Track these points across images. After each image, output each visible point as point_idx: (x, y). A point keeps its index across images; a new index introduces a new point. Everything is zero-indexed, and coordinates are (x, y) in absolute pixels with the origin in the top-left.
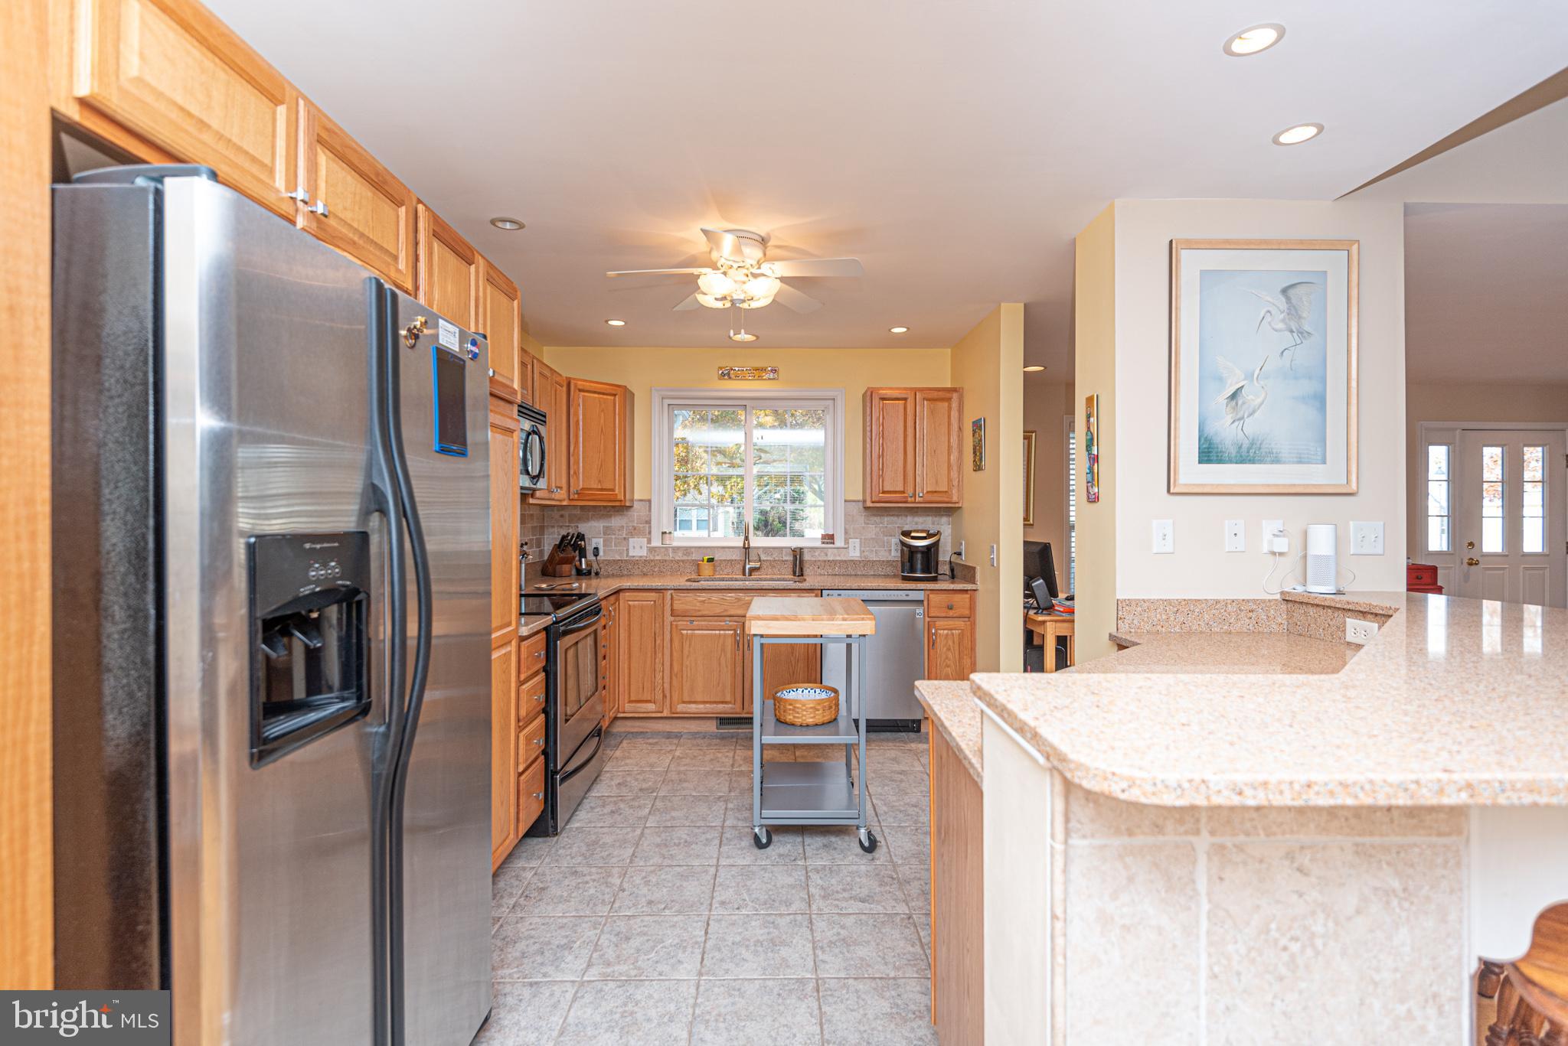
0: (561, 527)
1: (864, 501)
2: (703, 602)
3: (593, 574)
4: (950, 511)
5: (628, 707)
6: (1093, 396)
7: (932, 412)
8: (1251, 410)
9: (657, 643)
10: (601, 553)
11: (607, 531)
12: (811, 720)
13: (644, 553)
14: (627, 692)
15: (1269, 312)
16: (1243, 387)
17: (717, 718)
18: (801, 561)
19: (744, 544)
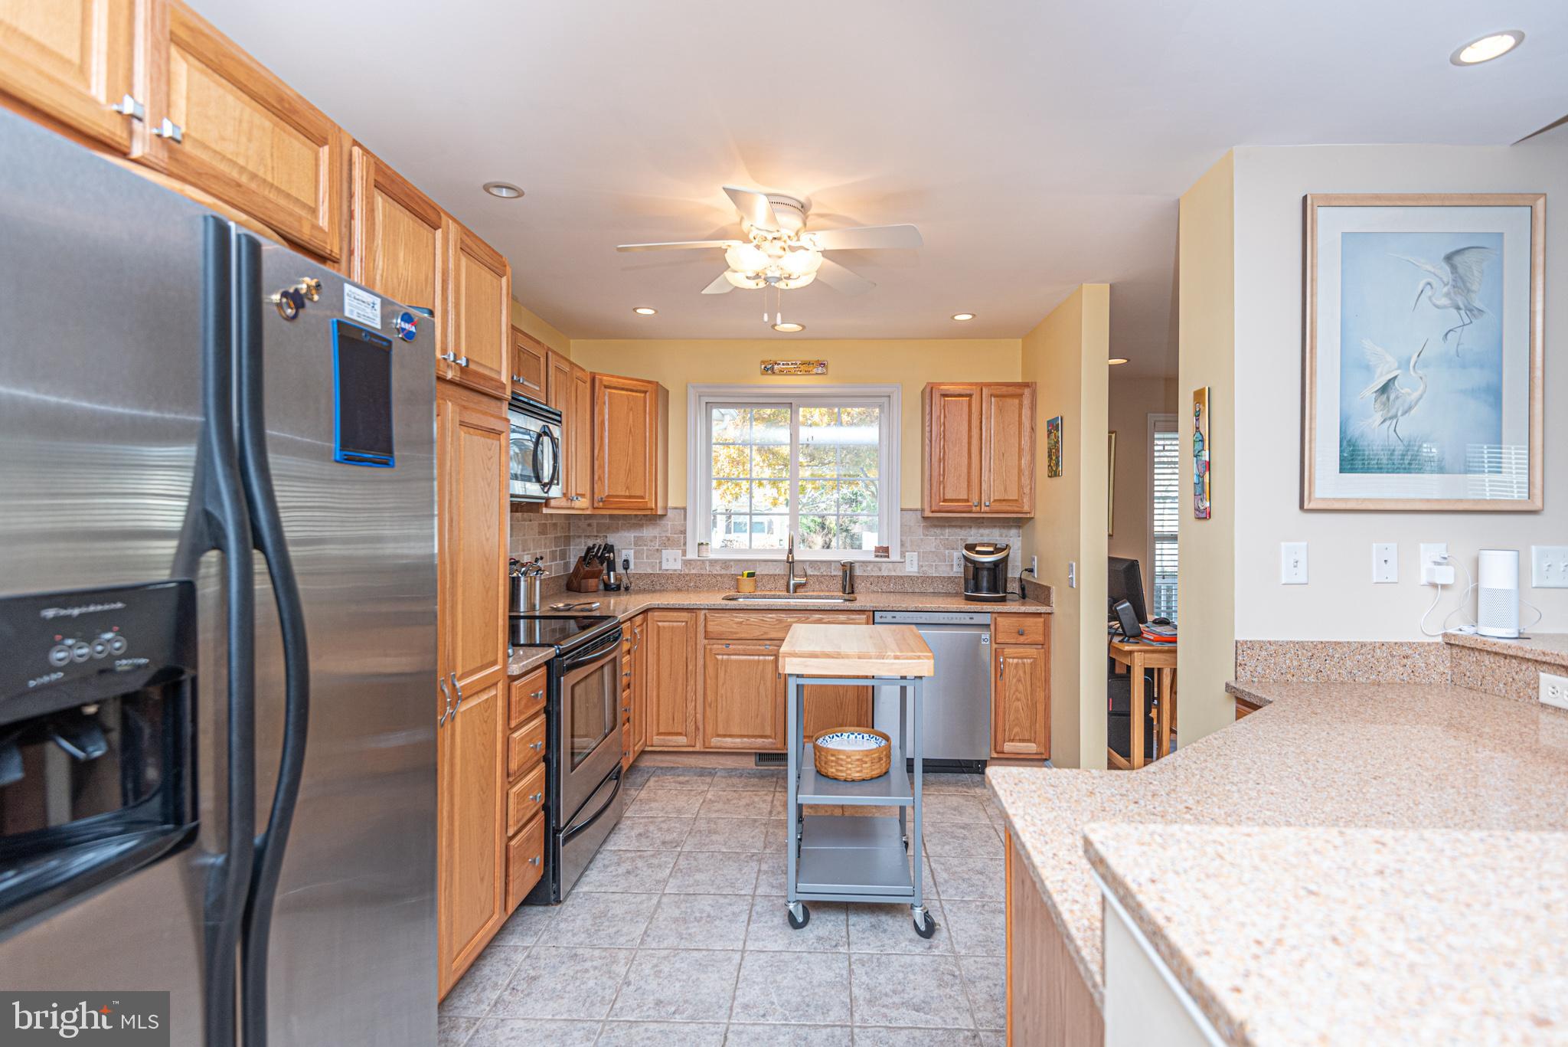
0: (589, 537)
1: (923, 510)
2: (741, 623)
3: (622, 589)
4: (1020, 522)
5: (656, 739)
6: (1204, 389)
7: (1000, 409)
8: (1406, 406)
9: (690, 668)
10: (632, 566)
11: (638, 541)
12: (858, 775)
13: (678, 566)
14: (655, 722)
15: (1429, 284)
16: (1396, 377)
17: (756, 753)
18: (852, 577)
19: (788, 557)
